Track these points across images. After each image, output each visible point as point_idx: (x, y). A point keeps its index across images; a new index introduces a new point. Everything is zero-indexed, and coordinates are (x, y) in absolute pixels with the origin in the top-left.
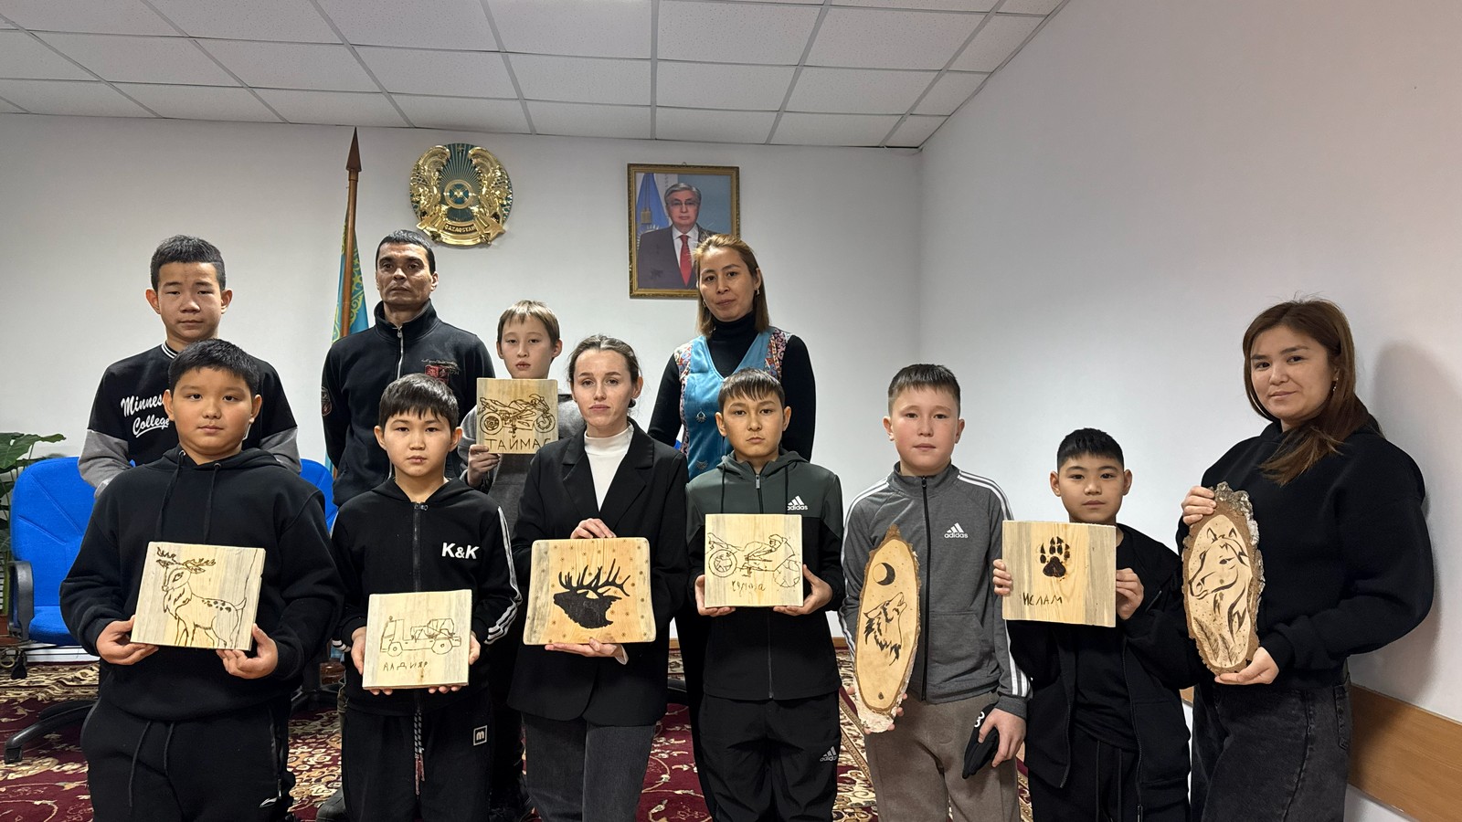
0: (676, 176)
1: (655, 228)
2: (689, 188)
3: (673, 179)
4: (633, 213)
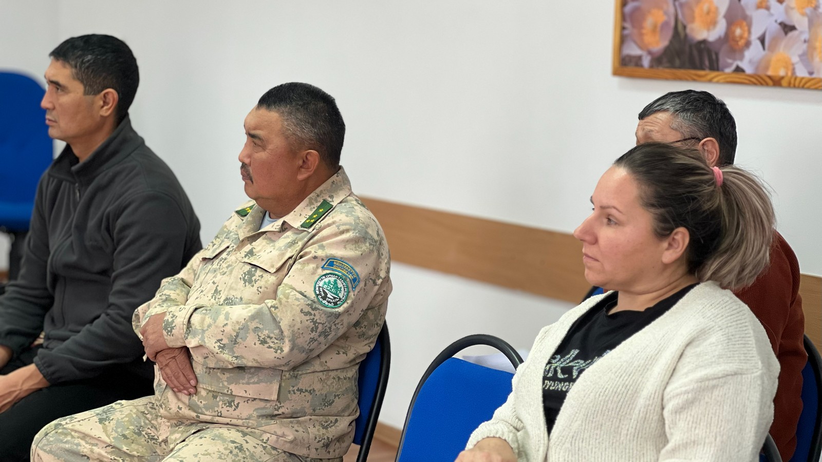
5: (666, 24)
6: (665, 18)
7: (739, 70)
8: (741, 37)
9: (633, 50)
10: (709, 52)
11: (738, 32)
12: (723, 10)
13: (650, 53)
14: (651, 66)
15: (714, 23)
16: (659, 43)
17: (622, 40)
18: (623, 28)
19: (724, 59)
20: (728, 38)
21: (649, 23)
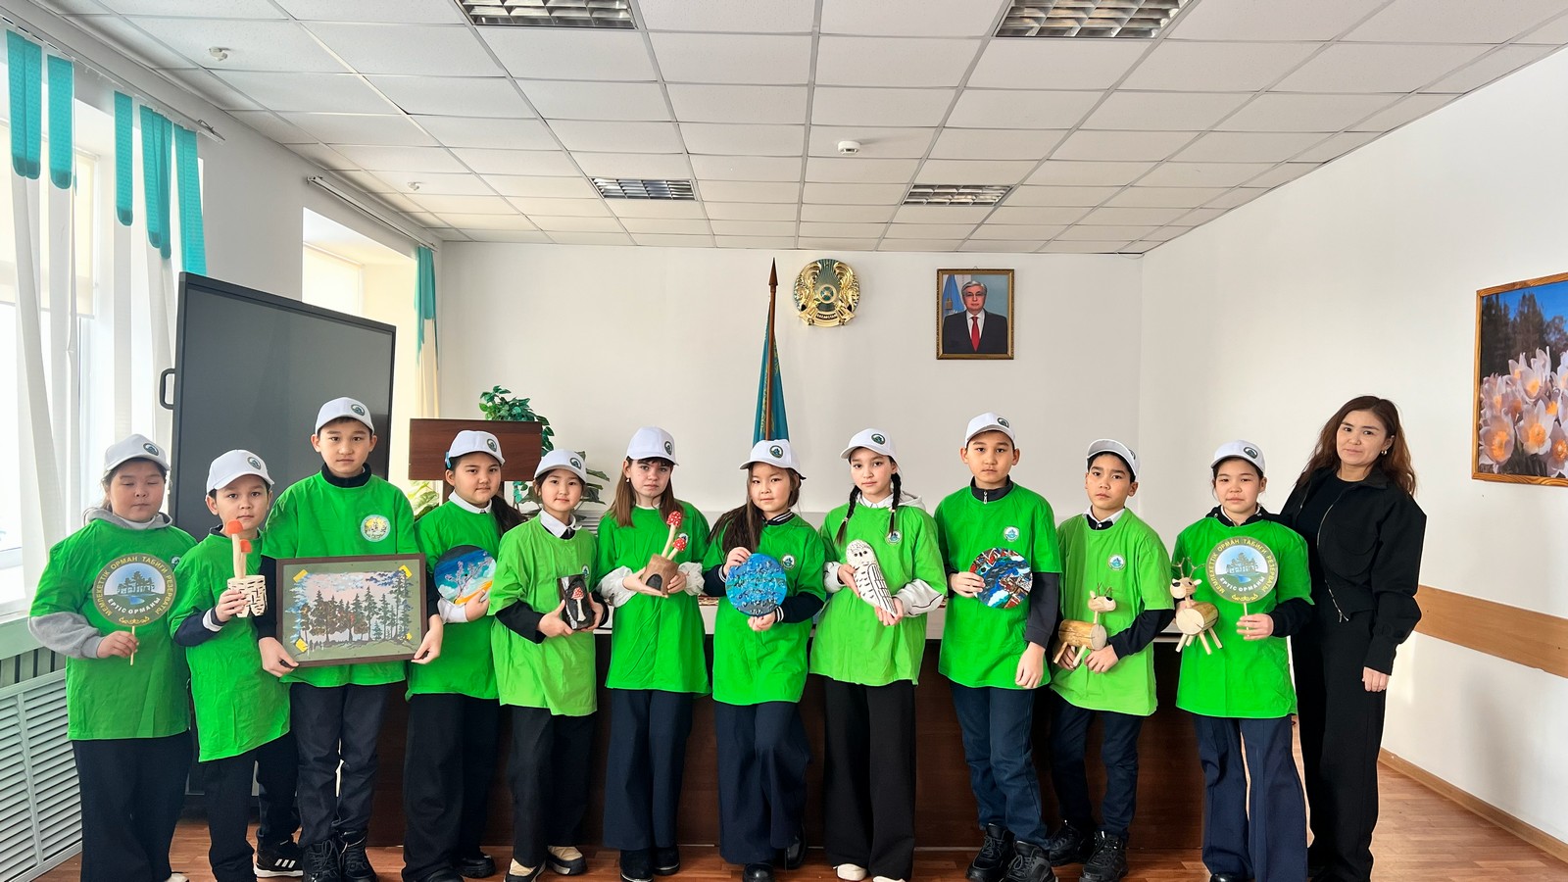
0: (970, 276)
1: (955, 312)
2: (979, 285)
3: (968, 278)
4: (940, 303)
5: (1508, 442)
6: (1508, 438)
7: (1561, 476)
8: (1562, 452)
9: (1485, 461)
10: (1540, 462)
11: (1560, 448)
12: (1549, 432)
13: (1498, 463)
14: (1499, 473)
15: (1541, 442)
16: (1504, 456)
17: (1479, 454)
18: (1479, 445)
19: (1550, 468)
20: (1553, 452)
21: (1497, 441)
